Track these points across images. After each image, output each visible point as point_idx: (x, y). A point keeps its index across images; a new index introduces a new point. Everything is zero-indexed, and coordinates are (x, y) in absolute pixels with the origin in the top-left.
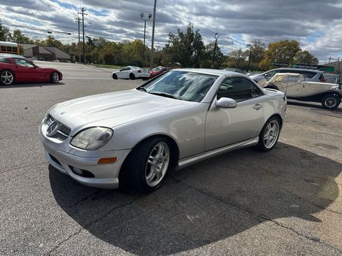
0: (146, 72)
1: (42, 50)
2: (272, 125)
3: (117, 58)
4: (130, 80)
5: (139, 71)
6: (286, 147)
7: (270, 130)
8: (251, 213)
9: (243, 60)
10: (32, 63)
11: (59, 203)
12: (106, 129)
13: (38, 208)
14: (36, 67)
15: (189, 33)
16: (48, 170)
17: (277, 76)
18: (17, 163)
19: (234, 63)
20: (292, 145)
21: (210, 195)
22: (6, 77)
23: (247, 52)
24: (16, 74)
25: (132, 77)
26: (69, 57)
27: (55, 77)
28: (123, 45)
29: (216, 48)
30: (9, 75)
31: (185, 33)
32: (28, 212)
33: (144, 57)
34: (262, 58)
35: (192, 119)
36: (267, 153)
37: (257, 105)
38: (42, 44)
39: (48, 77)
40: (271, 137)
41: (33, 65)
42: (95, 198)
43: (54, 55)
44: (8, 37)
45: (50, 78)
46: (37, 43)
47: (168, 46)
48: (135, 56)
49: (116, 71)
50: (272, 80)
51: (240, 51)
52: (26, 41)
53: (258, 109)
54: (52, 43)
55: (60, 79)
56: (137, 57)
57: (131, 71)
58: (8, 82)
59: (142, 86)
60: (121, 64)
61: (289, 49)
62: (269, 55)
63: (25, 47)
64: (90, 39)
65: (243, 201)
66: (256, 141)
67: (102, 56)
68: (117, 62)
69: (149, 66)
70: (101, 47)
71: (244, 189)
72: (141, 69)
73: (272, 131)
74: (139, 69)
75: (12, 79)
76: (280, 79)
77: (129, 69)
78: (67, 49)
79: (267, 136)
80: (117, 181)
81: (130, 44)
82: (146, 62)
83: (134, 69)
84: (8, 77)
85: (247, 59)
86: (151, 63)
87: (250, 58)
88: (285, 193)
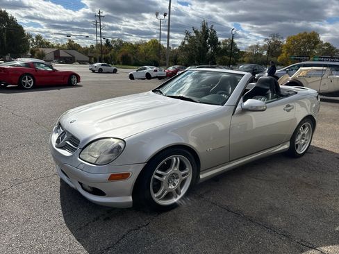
0: (162, 71)
1: (62, 54)
2: (304, 127)
3: (134, 58)
4: (147, 80)
5: (156, 71)
6: (320, 151)
7: (302, 133)
8: (289, 237)
9: (261, 55)
10: (51, 67)
11: (69, 225)
12: (118, 140)
13: (45, 231)
14: (54, 70)
15: (204, 30)
16: (59, 183)
17: (301, 71)
18: (28, 175)
19: (251, 58)
20: (326, 148)
21: (238, 214)
22: (27, 81)
23: (265, 46)
24: (36, 78)
25: (148, 76)
26: (88, 59)
27: (73, 79)
28: (139, 45)
29: (233, 44)
30: (29, 79)
31: (200, 30)
32: (35, 236)
33: (159, 57)
34: (281, 52)
35: (214, 124)
36: (298, 159)
37: (288, 106)
38: (63, 48)
39: (66, 80)
40: (303, 141)
41: (52, 68)
42: (108, 218)
43: (74, 57)
44: (31, 42)
45: (69, 81)
46: (58, 47)
47: (183, 43)
48: (152, 55)
49: (133, 71)
50: (296, 75)
51: (257, 46)
52: (47, 45)
53: (289, 111)
54: (72, 46)
55: (78, 81)
56: (153, 56)
57: (147, 71)
58: (28, 86)
59: (158, 88)
60: (137, 64)
61: (309, 42)
62: (288, 49)
63: (47, 51)
64: (107, 41)
65: (278, 222)
66: (286, 146)
67: (119, 57)
68: (133, 61)
69: (165, 65)
70: (118, 48)
71: (277, 205)
72: (158, 69)
73: (304, 135)
74: (155, 68)
75: (32, 83)
76: (304, 73)
77: (145, 69)
78: (86, 51)
79: (298, 140)
80: (130, 199)
81: (146, 43)
82: (162, 61)
83: (149, 69)
84: (28, 81)
85: (265, 53)
86: (167, 62)
87: (268, 53)
88: (327, 210)
